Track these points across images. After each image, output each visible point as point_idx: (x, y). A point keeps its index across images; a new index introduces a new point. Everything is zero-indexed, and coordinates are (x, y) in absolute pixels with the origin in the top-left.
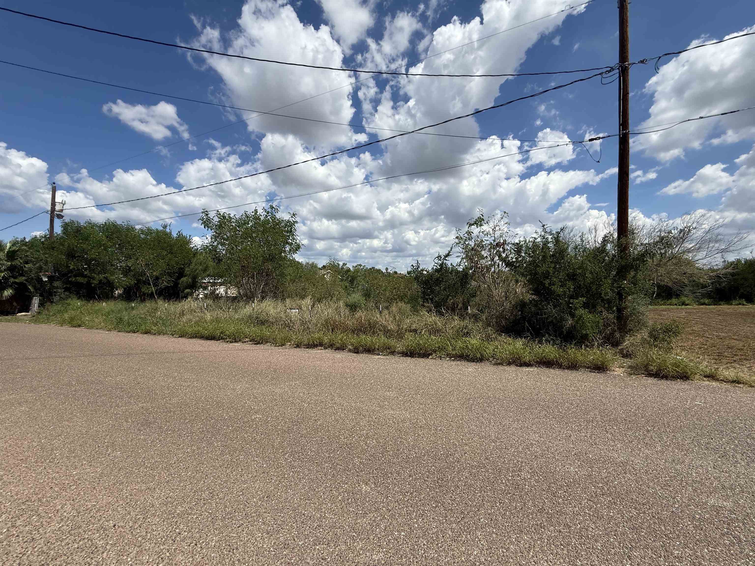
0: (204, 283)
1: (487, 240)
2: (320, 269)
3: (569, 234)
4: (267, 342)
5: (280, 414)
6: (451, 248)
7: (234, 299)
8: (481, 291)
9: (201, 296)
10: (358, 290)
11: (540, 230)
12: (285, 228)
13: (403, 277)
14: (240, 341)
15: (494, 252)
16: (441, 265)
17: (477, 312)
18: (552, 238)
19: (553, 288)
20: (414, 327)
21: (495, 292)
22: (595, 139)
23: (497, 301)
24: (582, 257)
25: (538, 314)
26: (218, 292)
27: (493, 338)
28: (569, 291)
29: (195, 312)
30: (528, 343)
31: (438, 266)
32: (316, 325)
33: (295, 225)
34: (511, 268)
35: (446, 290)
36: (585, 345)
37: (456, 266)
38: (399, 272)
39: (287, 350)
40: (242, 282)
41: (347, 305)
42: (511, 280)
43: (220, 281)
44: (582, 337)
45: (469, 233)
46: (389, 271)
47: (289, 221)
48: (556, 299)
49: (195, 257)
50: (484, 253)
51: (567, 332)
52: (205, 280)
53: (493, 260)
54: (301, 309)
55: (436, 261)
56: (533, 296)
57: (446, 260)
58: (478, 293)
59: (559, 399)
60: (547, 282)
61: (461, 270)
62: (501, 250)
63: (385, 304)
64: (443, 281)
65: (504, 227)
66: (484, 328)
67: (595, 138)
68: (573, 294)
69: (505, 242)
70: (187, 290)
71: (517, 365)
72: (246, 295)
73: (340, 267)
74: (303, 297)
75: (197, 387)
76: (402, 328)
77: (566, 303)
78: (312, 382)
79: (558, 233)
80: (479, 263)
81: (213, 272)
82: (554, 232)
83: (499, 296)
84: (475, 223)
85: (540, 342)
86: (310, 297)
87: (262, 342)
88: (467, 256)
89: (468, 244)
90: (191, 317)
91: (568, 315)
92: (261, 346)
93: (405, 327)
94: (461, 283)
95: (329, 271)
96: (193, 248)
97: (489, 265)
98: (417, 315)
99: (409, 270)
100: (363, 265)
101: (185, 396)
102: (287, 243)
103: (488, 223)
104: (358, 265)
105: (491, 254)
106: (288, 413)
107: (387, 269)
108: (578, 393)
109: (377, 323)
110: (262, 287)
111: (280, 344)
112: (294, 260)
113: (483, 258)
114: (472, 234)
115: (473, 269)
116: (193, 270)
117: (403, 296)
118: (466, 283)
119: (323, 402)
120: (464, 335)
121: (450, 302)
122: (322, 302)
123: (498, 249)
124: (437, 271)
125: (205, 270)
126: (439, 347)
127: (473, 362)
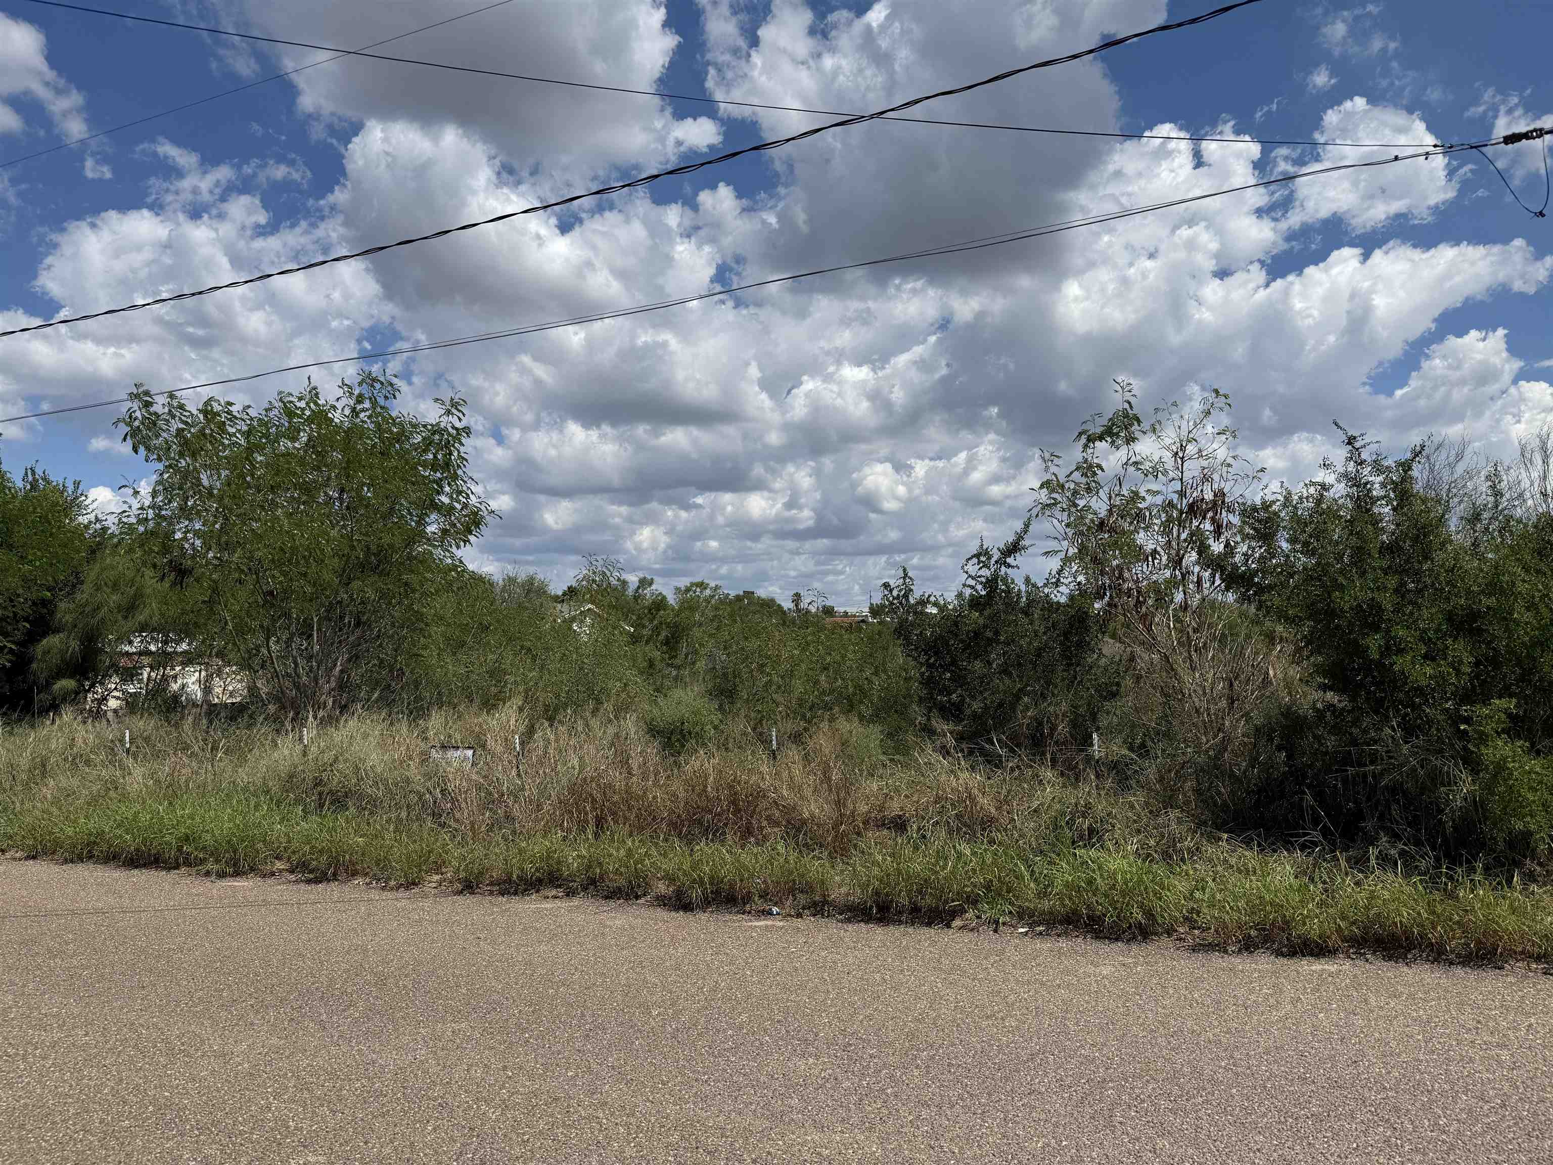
0: (127, 654)
1: (1158, 492)
2: (557, 599)
3: (1452, 466)
4: (354, 874)
5: (396, 1149)
6: (1027, 526)
7: (235, 712)
8: (1138, 678)
9: (113, 703)
10: (694, 674)
11: (1339, 455)
12: (425, 451)
13: (855, 625)
14: (252, 869)
15: (1184, 536)
16: (991, 583)
17: (1125, 752)
18: (1383, 485)
19: (1400, 663)
20: (894, 808)
21: (1190, 680)
22: (1526, 136)
23: (1197, 711)
24: (1497, 549)
25: (1347, 760)
26: (175, 687)
27: (1189, 849)
28: (1458, 672)
29: (88, 763)
30: (1314, 866)
31: (979, 587)
32: (539, 807)
33: (464, 440)
34: (1243, 594)
35: (1010, 675)
36: (1523, 875)
37: (1045, 585)
38: (842, 610)
39: (427, 904)
40: (264, 651)
41: (653, 731)
42: (1248, 637)
43: (184, 646)
44: (1511, 844)
45: (1089, 469)
46: (803, 605)
47: (437, 430)
48: (1414, 706)
49: (94, 560)
50: (1146, 540)
51: (1455, 828)
52: (131, 643)
53: (1177, 562)
54: (483, 746)
55: (972, 568)
56: (1329, 695)
57: (1009, 566)
58: (1129, 682)
59: (1434, 1079)
60: (1374, 643)
61: (1063, 600)
62: (1207, 526)
63: (790, 726)
64: (998, 642)
65: (1215, 446)
66: (1154, 814)
67: (1524, 129)
68: (1473, 686)
69: (1219, 501)
70: (68, 684)
71: (1279, 954)
72: (278, 698)
73: (630, 591)
74: (490, 704)
75: (84, 1047)
76: (853, 813)
77: (1450, 718)
78: (518, 1025)
79: (1406, 466)
80: (1126, 575)
81: (162, 615)
82: (1390, 462)
83: (1205, 693)
84: (1108, 433)
85: (1360, 863)
86: (518, 701)
87: (335, 874)
88: (1083, 549)
89: (1087, 508)
90: (75, 782)
91: (1456, 764)
92: (333, 890)
93: (863, 808)
94: (1065, 649)
95: (590, 606)
96: (87, 527)
97: (1166, 581)
98: (905, 766)
99: (877, 600)
100: (713, 584)
101: (39, 1082)
102: (436, 507)
103: (1154, 431)
104: (692, 584)
105: (1169, 542)
106: (426, 1145)
107: (797, 598)
108: (1505, 1055)
109: (761, 794)
110: (338, 669)
111: (402, 881)
112: (458, 567)
113: (1140, 555)
114: (1099, 472)
115: (1107, 599)
116: (87, 609)
117: (855, 694)
118: (1082, 645)
119: (556, 1099)
120: (1081, 837)
121: (1025, 716)
122: (560, 722)
123: (1195, 523)
124: (975, 603)
125: (129, 609)
126: (988, 887)
127: (1117, 940)
